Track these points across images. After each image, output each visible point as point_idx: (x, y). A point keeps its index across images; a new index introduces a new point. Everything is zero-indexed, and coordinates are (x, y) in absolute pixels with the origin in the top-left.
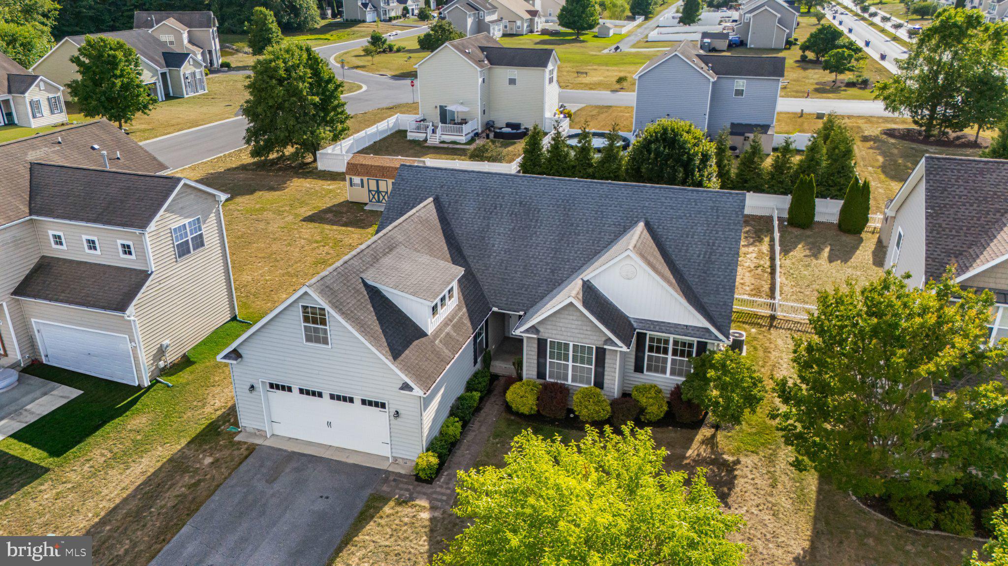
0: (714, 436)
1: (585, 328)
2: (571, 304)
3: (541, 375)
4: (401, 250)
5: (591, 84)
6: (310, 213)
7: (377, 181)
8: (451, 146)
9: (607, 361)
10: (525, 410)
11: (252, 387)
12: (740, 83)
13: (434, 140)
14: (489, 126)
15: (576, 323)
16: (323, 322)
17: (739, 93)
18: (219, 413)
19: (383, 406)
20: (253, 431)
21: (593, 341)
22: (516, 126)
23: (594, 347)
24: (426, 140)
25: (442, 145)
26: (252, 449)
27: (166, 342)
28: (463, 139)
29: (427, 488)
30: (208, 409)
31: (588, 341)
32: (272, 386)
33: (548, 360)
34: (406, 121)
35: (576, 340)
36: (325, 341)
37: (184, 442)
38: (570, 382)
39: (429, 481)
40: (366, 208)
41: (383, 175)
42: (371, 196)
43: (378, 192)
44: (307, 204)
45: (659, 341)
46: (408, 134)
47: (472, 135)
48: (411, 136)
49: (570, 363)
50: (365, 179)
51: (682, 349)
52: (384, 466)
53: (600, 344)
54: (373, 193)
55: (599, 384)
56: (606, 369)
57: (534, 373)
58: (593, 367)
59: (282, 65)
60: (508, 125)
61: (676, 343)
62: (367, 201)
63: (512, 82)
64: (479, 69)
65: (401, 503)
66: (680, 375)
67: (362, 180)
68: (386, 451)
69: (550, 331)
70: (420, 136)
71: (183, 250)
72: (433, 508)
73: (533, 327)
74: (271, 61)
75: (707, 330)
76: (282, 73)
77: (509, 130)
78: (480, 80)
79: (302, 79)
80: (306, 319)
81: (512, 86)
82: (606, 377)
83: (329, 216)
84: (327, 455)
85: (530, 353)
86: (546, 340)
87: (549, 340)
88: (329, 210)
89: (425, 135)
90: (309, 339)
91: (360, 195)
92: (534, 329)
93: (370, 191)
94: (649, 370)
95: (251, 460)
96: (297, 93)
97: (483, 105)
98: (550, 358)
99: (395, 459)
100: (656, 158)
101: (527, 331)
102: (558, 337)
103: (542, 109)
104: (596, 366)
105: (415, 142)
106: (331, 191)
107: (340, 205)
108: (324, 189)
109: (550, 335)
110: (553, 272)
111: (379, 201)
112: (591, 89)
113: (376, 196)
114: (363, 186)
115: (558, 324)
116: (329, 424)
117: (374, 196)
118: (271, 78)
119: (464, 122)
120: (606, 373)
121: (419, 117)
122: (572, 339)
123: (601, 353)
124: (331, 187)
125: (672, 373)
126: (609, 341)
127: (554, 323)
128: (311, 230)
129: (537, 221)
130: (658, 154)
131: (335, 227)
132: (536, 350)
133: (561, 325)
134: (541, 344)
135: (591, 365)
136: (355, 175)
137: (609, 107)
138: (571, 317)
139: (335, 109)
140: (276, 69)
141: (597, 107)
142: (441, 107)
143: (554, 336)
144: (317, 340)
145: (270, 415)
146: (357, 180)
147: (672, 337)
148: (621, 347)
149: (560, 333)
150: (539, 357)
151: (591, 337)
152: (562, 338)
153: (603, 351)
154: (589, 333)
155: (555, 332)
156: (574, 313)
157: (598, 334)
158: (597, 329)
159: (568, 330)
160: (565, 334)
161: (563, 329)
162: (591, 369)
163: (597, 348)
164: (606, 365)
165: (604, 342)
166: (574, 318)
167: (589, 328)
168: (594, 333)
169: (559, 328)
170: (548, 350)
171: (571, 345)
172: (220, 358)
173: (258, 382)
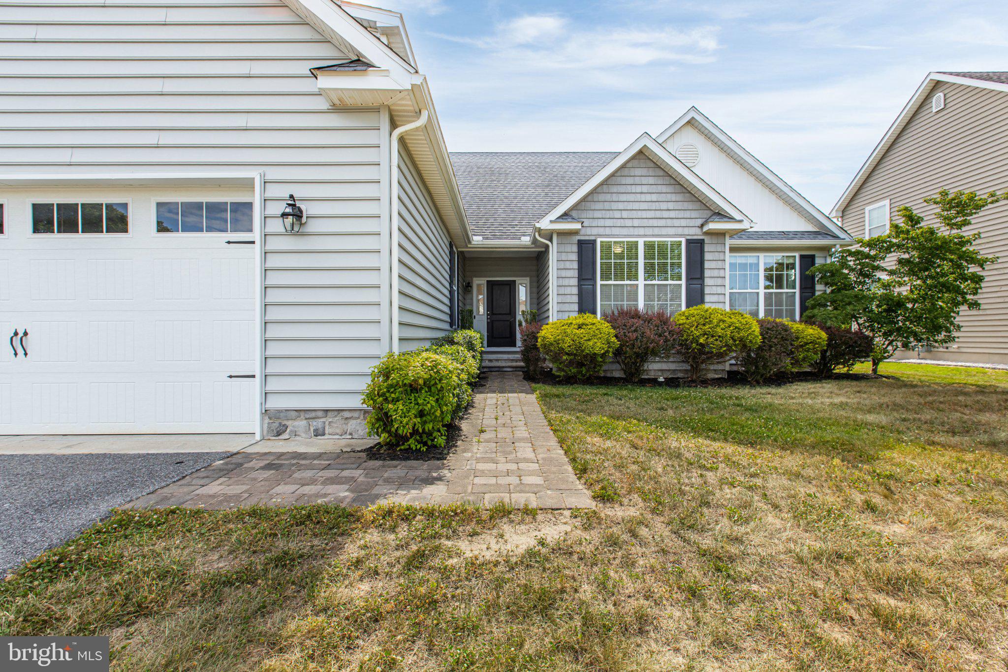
2: (646, 150)
9: (708, 265)
15: (648, 197)
21: (680, 231)
23: (683, 241)
31: (671, 231)
33: (599, 282)
35: (649, 231)
49: (641, 282)
51: (779, 274)
53: (695, 233)
56: (708, 282)
57: (573, 314)
58: (683, 282)
61: (768, 267)
69: (601, 223)
75: (815, 233)
85: (564, 273)
86: (594, 242)
87: (599, 241)
98: (602, 279)
99: (277, 416)
101: (561, 217)
102: (616, 231)
104: (689, 279)
109: (601, 231)
115: (615, 206)
120: (707, 290)
122: (641, 231)
123: (696, 250)
126: (714, 217)
127: (607, 205)
132: (575, 265)
133: (621, 206)
134: (586, 249)
135: (680, 279)
138: (639, 189)
143: (608, 231)
148: (741, 221)
149: (619, 223)
150: (581, 278)
151: (676, 223)
152: (625, 231)
153: (701, 243)
154: (672, 214)
155: (609, 223)
156: (645, 180)
157: (688, 214)
158: (686, 205)
159: (634, 214)
160: (629, 223)
161: (625, 214)
162: (680, 285)
163: (689, 242)
164: (707, 273)
165: (702, 226)
166: (645, 189)
167: (671, 206)
168: (681, 214)
169: (617, 214)
170: (599, 261)
171: (641, 242)
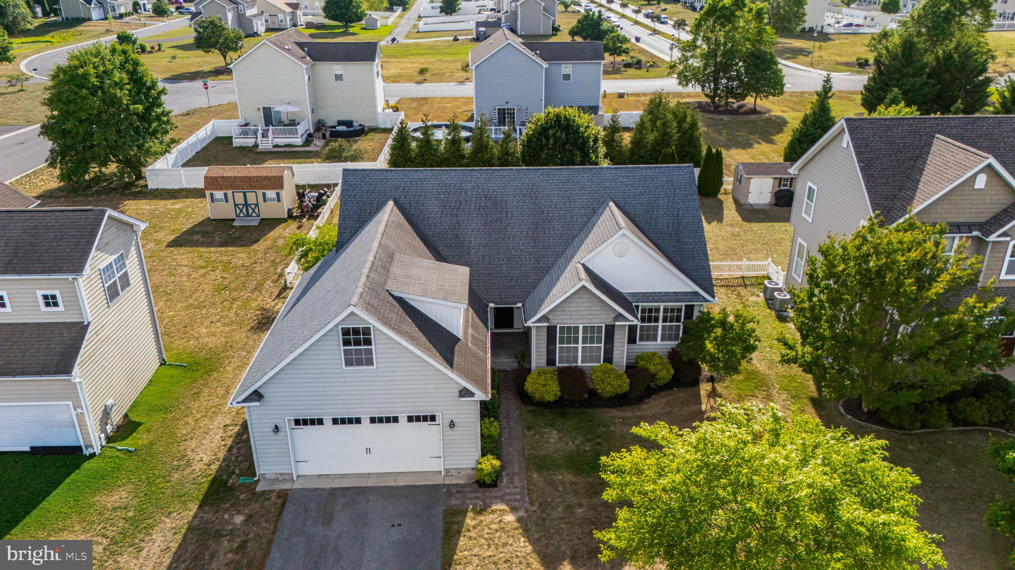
0: (714, 389)
1: (594, 308)
2: (584, 287)
3: (551, 361)
4: (397, 257)
5: (391, 77)
6: (173, 237)
7: (245, 194)
8: (288, 149)
9: (615, 337)
10: (550, 398)
11: (276, 427)
12: (567, 68)
13: (266, 144)
14: (319, 125)
15: (586, 305)
16: (368, 342)
17: (567, 77)
18: (215, 467)
19: (433, 418)
20: (274, 477)
21: (602, 321)
22: (349, 124)
23: (604, 325)
24: (256, 145)
25: (277, 149)
26: (284, 496)
27: (110, 402)
28: (299, 141)
29: (494, 492)
30: (198, 467)
31: (597, 321)
32: (297, 422)
33: (558, 346)
34: (227, 127)
35: (585, 321)
36: (370, 362)
37: (194, 507)
38: (579, 364)
39: (494, 484)
40: (235, 224)
41: (251, 186)
42: (238, 211)
43: (246, 205)
44: (161, 228)
45: (650, 311)
46: (234, 140)
47: (305, 136)
48: (237, 142)
49: (580, 345)
50: (230, 193)
51: (672, 315)
52: (439, 480)
53: (609, 321)
54: (241, 207)
55: (608, 359)
56: (615, 344)
57: (543, 361)
58: (602, 345)
59: (92, 71)
60: (340, 123)
61: (666, 310)
62: (234, 217)
63: (339, 78)
64: (305, 66)
65: (480, 512)
66: (670, 339)
67: (226, 195)
68: (438, 466)
69: (560, 317)
70: (249, 142)
71: (113, 293)
72: (514, 509)
73: (544, 316)
74: (76, 68)
75: (696, 293)
76: (93, 80)
77: (343, 128)
78: (307, 77)
79: (119, 85)
80: (346, 343)
81: (339, 82)
82: (615, 352)
83: (196, 237)
84: (371, 483)
85: (540, 342)
86: (556, 327)
87: (558, 326)
88: (192, 231)
89: (254, 140)
90: (349, 363)
91: (226, 211)
92: (544, 318)
93: (236, 205)
94: (641, 340)
95: (289, 507)
96: (113, 101)
97: (312, 104)
98: (560, 344)
99: (447, 471)
100: (554, 144)
101: (539, 321)
102: (568, 321)
103: (374, 105)
104: (605, 343)
105: (242, 149)
106: (180, 211)
107: (201, 223)
108: (172, 210)
109: (559, 321)
110: (537, 260)
111: (248, 215)
112: (394, 82)
113: (244, 210)
114: (227, 201)
115: (567, 309)
116: (368, 450)
117: (241, 211)
118: (81, 87)
119: (293, 123)
120: (615, 349)
121: (241, 121)
122: (581, 321)
123: (610, 330)
124: (177, 207)
125: (663, 339)
126: (619, 317)
127: (563, 309)
128: (184, 256)
129: (507, 212)
130: (557, 139)
131: (212, 249)
132: (546, 338)
133: (571, 309)
134: (551, 331)
135: (601, 343)
136: (217, 189)
137: (425, 99)
138: (581, 300)
139: (158, 118)
140: (85, 76)
141: (413, 99)
142: (264, 108)
143: (563, 321)
144: (359, 363)
145: (294, 456)
146: (219, 194)
147: (662, 306)
148: (632, 321)
149: (569, 317)
150: (548, 344)
151: (600, 317)
152: (572, 322)
153: (613, 328)
154: (599, 313)
155: (565, 317)
156: (584, 296)
157: (607, 312)
158: (606, 308)
159: (578, 313)
160: (574, 317)
161: (574, 313)
162: (600, 347)
163: (606, 326)
164: (616, 341)
165: (614, 319)
166: (584, 300)
167: (598, 308)
168: (603, 312)
169: (569, 313)
170: (558, 336)
171: (581, 327)
172: (238, 403)
173: (282, 421)
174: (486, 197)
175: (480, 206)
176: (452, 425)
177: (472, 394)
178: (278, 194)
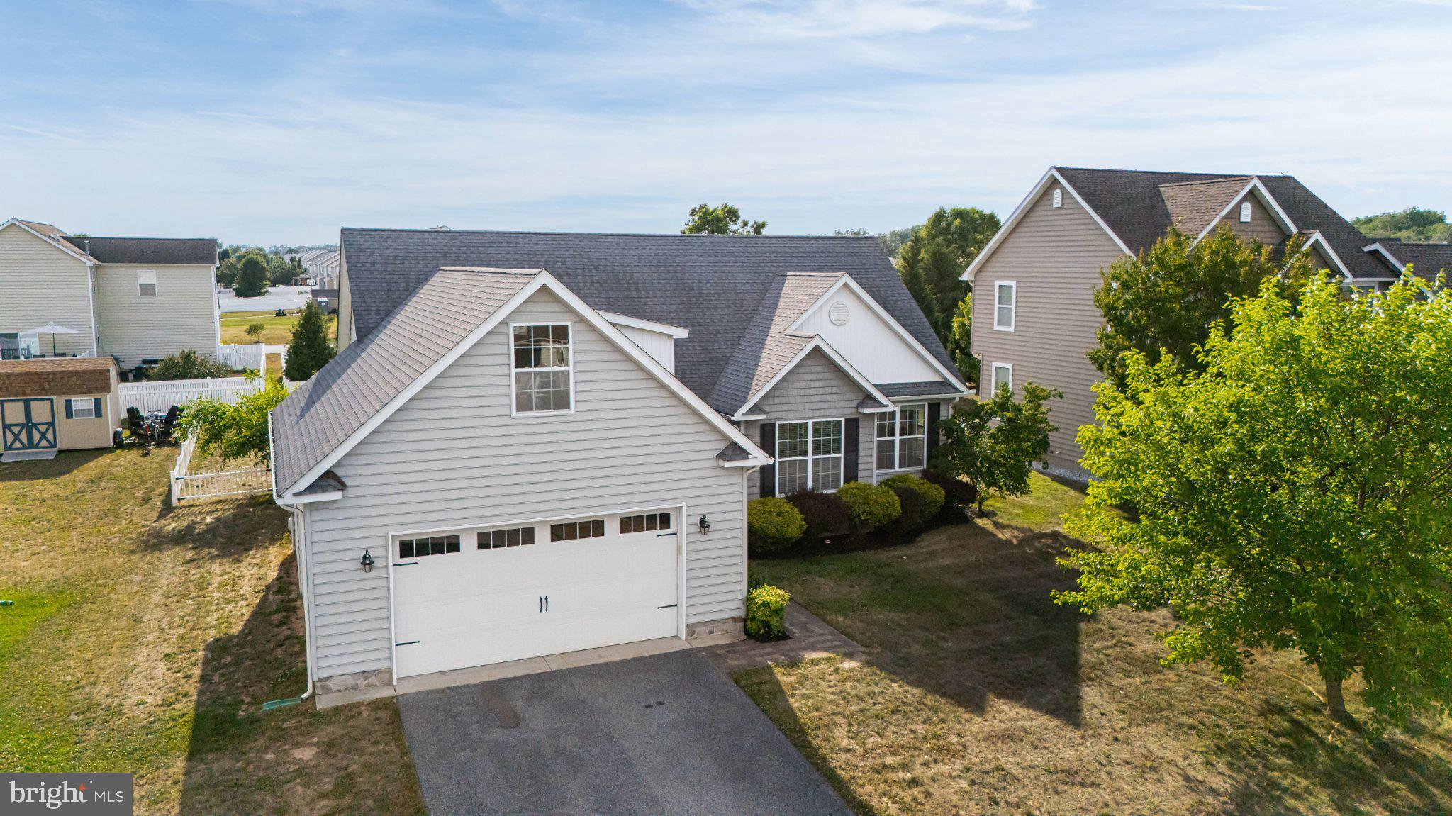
1: (828, 390)
2: (817, 348)
3: (766, 490)
7: (27, 404)
9: (861, 439)
11: (367, 557)
15: (817, 384)
19: (663, 520)
20: (350, 681)
21: (840, 411)
23: (843, 419)
31: (833, 412)
32: (407, 549)
33: (777, 460)
35: (817, 413)
36: (563, 401)
38: (810, 485)
41: (42, 388)
42: (10, 438)
43: (29, 426)
49: (810, 457)
51: (911, 422)
53: (851, 413)
54: (16, 429)
55: (852, 475)
56: (861, 453)
57: (757, 489)
58: (842, 455)
61: (903, 414)
63: (147, 290)
66: (911, 463)
69: (779, 408)
73: (755, 405)
75: (947, 382)
78: (90, 284)
80: (522, 357)
81: (147, 298)
82: (861, 467)
84: (555, 667)
86: (774, 425)
87: (778, 424)
90: (526, 404)
92: (759, 407)
95: (412, 720)
98: (780, 456)
99: (691, 629)
101: (752, 410)
102: (791, 415)
104: (846, 451)
109: (779, 415)
113: (23, 436)
115: (790, 392)
116: (544, 603)
117: (17, 437)
120: (860, 460)
122: (810, 414)
123: (852, 427)
125: (902, 463)
126: (867, 400)
127: (784, 392)
129: (637, 288)
133: (795, 392)
134: (768, 430)
135: (840, 453)
138: (809, 377)
143: (785, 415)
144: (545, 402)
145: (398, 628)
147: (898, 407)
148: (887, 406)
149: (793, 407)
151: (838, 405)
152: (797, 414)
153: (856, 420)
154: (835, 397)
155: (786, 407)
156: (814, 369)
157: (847, 397)
158: (846, 389)
159: (806, 399)
160: (801, 407)
161: (798, 399)
162: (839, 458)
163: (847, 420)
164: (861, 446)
165: (857, 407)
166: (814, 376)
167: (834, 390)
168: (841, 397)
169: (792, 400)
170: (777, 441)
171: (810, 423)
172: (296, 495)
173: (380, 542)
174: (597, 268)
175: (592, 280)
176: (703, 524)
177: (744, 454)
178: (98, 403)
